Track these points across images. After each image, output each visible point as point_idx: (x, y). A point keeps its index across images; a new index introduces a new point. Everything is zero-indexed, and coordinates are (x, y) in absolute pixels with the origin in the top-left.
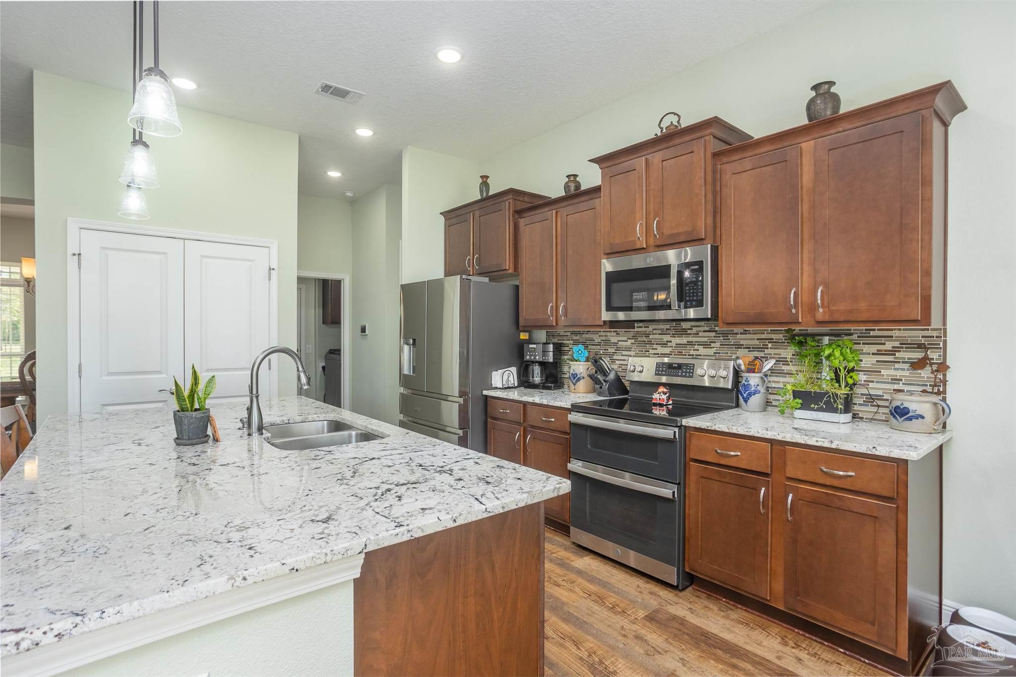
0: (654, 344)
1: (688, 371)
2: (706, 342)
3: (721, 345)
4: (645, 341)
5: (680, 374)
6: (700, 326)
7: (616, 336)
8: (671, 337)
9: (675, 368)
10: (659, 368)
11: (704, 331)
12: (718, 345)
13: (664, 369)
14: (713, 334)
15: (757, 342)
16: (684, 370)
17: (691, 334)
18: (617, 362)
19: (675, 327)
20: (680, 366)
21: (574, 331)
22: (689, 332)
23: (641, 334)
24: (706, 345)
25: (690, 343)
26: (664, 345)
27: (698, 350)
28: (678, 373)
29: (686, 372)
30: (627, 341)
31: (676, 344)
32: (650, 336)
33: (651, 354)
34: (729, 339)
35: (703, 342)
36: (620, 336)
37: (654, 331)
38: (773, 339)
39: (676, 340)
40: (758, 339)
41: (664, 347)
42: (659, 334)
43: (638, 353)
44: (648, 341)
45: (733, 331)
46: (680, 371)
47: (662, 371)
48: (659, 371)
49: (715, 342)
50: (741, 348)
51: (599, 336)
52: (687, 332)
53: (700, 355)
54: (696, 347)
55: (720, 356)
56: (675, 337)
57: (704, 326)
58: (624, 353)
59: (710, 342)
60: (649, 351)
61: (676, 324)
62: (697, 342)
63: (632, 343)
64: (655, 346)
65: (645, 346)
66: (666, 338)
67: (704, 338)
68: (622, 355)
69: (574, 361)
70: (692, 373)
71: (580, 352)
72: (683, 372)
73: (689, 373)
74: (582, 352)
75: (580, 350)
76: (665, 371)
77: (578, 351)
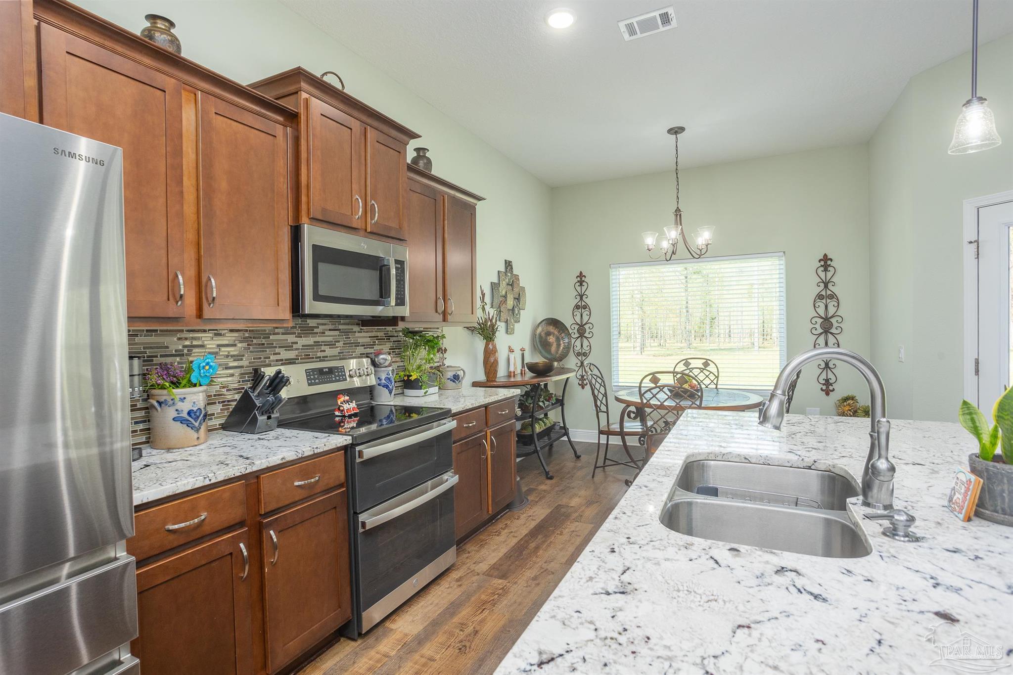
0: (276, 347)
1: (340, 374)
2: (331, 341)
3: (344, 344)
4: (263, 344)
5: (334, 379)
6: (325, 324)
8: (296, 337)
9: (326, 373)
10: (310, 375)
11: (330, 330)
12: (341, 344)
13: (316, 376)
14: (337, 333)
15: (368, 340)
16: (337, 374)
17: (317, 333)
19: (301, 324)
20: (331, 370)
22: (316, 330)
23: (259, 334)
24: (331, 345)
25: (317, 344)
26: (289, 347)
27: (324, 351)
28: (332, 378)
29: (338, 376)
31: (303, 346)
32: (271, 337)
33: (273, 361)
34: (350, 338)
35: (329, 342)
37: (276, 330)
38: (378, 336)
39: (303, 341)
40: (369, 337)
41: (289, 350)
42: (283, 334)
43: (253, 362)
44: (268, 344)
45: (352, 329)
46: (333, 376)
47: (314, 379)
48: (311, 379)
49: (339, 342)
50: (358, 346)
51: (179, 339)
52: (313, 330)
53: (327, 357)
54: (323, 348)
55: (344, 355)
56: (301, 337)
57: (329, 324)
59: (335, 342)
60: (269, 358)
61: (302, 321)
62: (322, 342)
64: (277, 350)
65: (263, 351)
66: (291, 338)
67: (330, 336)
69: (184, 387)
70: (345, 375)
71: (207, 367)
72: (336, 376)
73: (343, 375)
74: (211, 367)
75: (208, 364)
76: (318, 378)
77: (204, 367)
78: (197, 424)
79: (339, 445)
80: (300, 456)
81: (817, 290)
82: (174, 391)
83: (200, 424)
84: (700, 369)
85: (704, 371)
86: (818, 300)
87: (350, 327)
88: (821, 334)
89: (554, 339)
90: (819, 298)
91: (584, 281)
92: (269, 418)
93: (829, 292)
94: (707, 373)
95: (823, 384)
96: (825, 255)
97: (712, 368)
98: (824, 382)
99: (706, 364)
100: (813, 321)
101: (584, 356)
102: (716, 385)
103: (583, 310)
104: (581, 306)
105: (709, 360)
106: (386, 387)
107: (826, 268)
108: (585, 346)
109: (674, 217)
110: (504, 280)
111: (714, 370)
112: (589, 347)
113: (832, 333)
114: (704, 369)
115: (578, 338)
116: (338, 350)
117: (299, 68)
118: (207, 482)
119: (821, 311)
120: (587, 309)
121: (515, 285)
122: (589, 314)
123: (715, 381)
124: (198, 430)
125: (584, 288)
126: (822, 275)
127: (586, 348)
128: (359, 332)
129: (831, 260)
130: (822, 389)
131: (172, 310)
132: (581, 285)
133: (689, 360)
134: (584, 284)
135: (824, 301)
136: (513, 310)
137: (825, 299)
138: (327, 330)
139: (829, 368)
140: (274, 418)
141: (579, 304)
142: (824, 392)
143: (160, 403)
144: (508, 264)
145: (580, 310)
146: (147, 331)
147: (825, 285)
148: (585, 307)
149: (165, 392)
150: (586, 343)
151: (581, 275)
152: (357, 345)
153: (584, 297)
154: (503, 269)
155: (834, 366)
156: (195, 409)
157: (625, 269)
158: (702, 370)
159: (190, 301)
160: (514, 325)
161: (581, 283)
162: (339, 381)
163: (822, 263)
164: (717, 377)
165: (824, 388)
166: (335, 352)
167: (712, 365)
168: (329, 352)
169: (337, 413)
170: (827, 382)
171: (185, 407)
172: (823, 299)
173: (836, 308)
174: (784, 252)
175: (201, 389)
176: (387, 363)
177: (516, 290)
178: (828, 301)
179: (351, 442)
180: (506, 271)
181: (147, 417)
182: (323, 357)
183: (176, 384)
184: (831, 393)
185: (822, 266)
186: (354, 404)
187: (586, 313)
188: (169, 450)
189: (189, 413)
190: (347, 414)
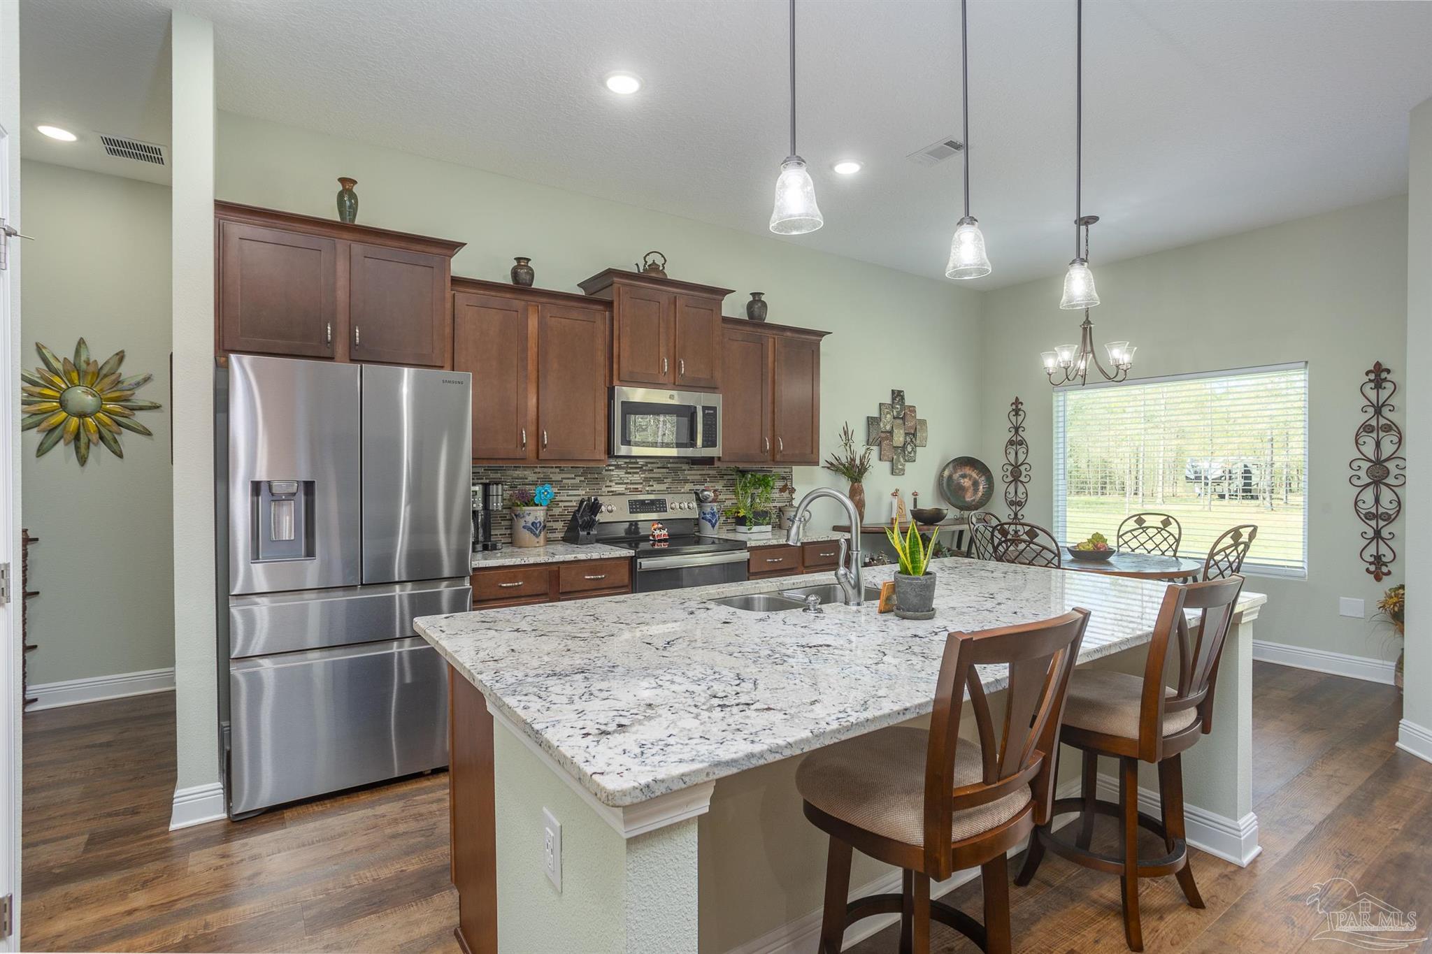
0: (607, 481)
1: (661, 506)
2: (660, 478)
4: (596, 478)
5: (654, 509)
7: (559, 473)
9: (649, 504)
10: (632, 505)
11: (658, 468)
12: (669, 480)
13: (638, 506)
14: (664, 470)
15: (699, 477)
16: (658, 505)
17: (646, 471)
18: (561, 504)
20: (654, 502)
21: (491, 467)
27: (652, 486)
29: (660, 508)
30: (575, 479)
33: (605, 492)
34: (680, 475)
35: (657, 478)
36: (565, 473)
38: (709, 474)
40: (700, 475)
44: (600, 478)
45: (681, 468)
46: (655, 507)
47: (636, 508)
48: (633, 508)
49: (667, 478)
50: (688, 483)
53: (655, 491)
58: (571, 492)
59: (664, 478)
62: (652, 478)
63: (580, 481)
64: (608, 483)
65: (597, 484)
67: (659, 474)
68: (567, 496)
69: (532, 506)
70: (666, 507)
71: (546, 493)
72: (657, 507)
73: (663, 507)
74: (548, 493)
75: (546, 491)
76: (640, 508)
77: (543, 493)
78: (537, 532)
79: (622, 556)
80: (589, 558)
81: (1363, 418)
82: (524, 508)
83: (540, 532)
84: (1157, 528)
85: (1163, 532)
86: (1364, 434)
87: (680, 465)
88: (1368, 485)
89: (970, 483)
90: (1365, 431)
91: (1020, 410)
92: (589, 534)
93: (1383, 421)
94: (1166, 535)
95: (1371, 563)
96: (1378, 365)
97: (1173, 528)
98: (1372, 559)
99: (1166, 523)
100: (1355, 465)
101: (1019, 506)
102: (1175, 551)
103: (1019, 447)
104: (1016, 442)
105: (1171, 517)
106: (710, 521)
107: (1379, 384)
108: (1019, 494)
109: (1081, 331)
110: (888, 413)
111: (1175, 531)
112: (1025, 495)
113: (1388, 485)
114: (1162, 529)
115: (1011, 482)
116: (667, 485)
117: (609, 269)
118: (523, 563)
119: (1369, 450)
120: (1023, 446)
121: (908, 417)
122: (1025, 452)
123: (1174, 547)
124: (537, 536)
125: (1020, 419)
126: (1372, 395)
127: (1021, 496)
128: (688, 470)
129: (1388, 371)
130: (1368, 570)
131: (519, 453)
132: (1017, 414)
133: (1142, 516)
134: (1021, 413)
135: (1374, 435)
136: (904, 448)
137: (1375, 432)
138: (655, 468)
139: (1383, 539)
140: (593, 534)
141: (1014, 439)
142: (1373, 575)
143: (516, 515)
144: (898, 395)
145: (1014, 447)
146: (514, 467)
147: (1375, 410)
148: (1021, 443)
149: (519, 508)
150: (1021, 489)
151: (1017, 402)
152: (686, 481)
153: (1021, 429)
154: (888, 400)
155: (1391, 536)
156: (536, 521)
157: (1075, 392)
158: (1159, 531)
159: (531, 447)
160: (904, 465)
161: (1017, 412)
162: (660, 511)
163: (1372, 376)
164: (1178, 541)
165: (1372, 568)
166: (663, 487)
167: (1174, 524)
168: (656, 487)
169: (651, 538)
170: (1378, 560)
171: (530, 519)
172: (1372, 432)
173: (1396, 446)
174: (1307, 362)
175: (542, 508)
176: (710, 499)
177: (910, 424)
178: (1382, 434)
179: (634, 555)
180: (893, 403)
181: (511, 525)
182: (652, 491)
183: (527, 505)
184: (1384, 577)
185: (1370, 381)
186: (665, 532)
187: (1021, 450)
188: (520, 547)
189: (533, 524)
190: (657, 539)
